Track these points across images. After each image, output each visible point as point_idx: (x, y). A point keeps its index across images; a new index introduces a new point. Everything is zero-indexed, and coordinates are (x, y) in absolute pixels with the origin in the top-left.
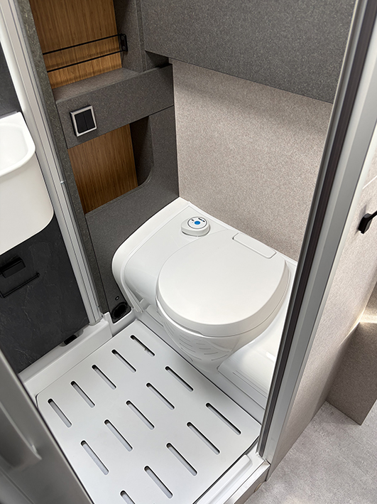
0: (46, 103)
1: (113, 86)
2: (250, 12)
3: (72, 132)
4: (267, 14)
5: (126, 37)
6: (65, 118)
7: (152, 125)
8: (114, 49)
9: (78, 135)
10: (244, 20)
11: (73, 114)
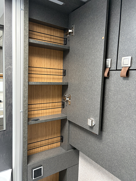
0: (23, 166)
1: (54, 157)
2: (111, 147)
3: (31, 177)
4: (118, 151)
5: (63, 137)
6: (29, 171)
7: (68, 173)
8: (58, 140)
9: (33, 179)
10: (108, 149)
11: (33, 170)
